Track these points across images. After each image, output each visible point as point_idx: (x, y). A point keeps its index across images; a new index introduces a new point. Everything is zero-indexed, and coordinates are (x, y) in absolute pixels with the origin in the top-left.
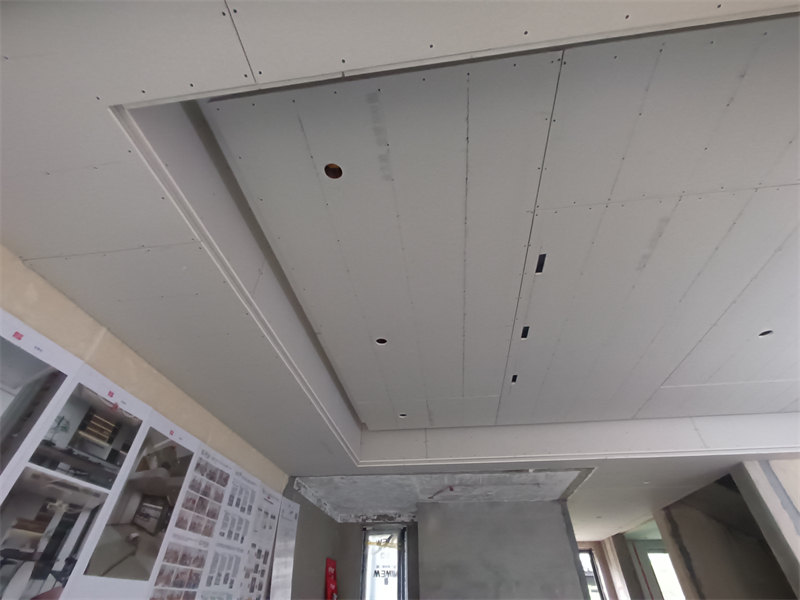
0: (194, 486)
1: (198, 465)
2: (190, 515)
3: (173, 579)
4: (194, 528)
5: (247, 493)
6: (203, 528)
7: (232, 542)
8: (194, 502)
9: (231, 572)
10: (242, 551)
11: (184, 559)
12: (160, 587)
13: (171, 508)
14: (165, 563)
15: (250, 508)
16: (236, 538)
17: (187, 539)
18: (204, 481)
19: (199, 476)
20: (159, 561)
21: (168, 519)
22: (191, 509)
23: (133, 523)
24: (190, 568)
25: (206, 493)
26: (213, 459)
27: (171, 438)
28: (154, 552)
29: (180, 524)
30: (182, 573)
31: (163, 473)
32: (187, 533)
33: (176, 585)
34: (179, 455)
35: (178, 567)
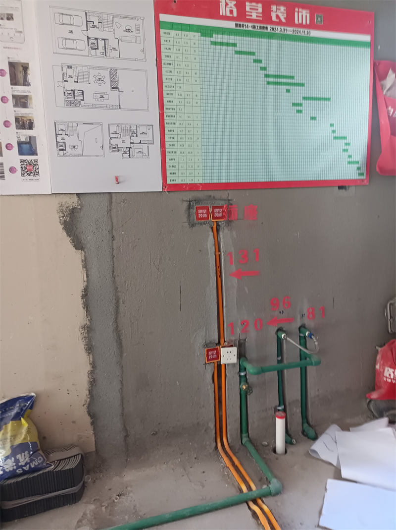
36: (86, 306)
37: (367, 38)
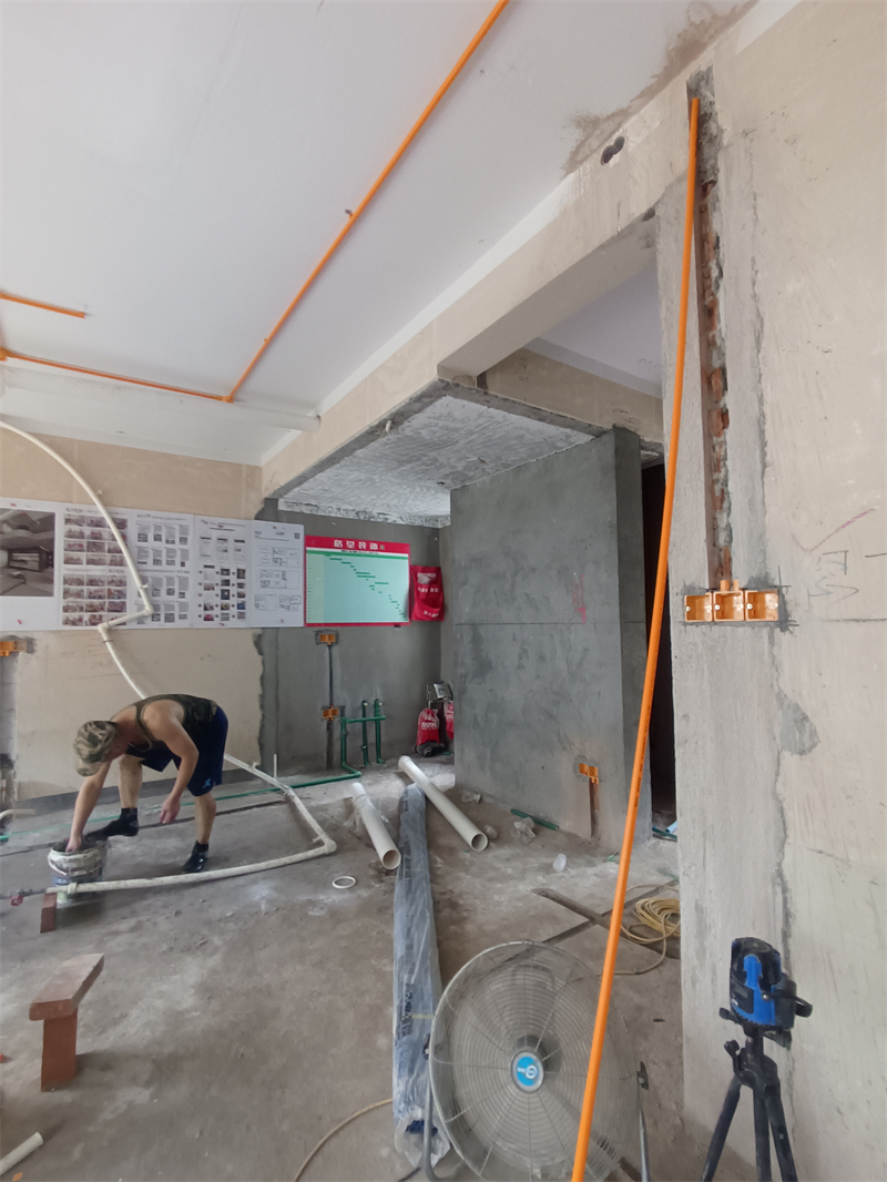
0: (70, 535)
1: (68, 521)
2: (84, 556)
3: (85, 594)
4: (90, 562)
5: (170, 528)
6: (108, 561)
7: (164, 566)
8: (81, 546)
9: (176, 587)
10: (188, 572)
11: (92, 582)
12: (71, 599)
13: (51, 553)
14: (67, 586)
15: (183, 540)
16: (171, 563)
17: (87, 570)
18: (87, 530)
19: (75, 528)
20: (58, 586)
21: (52, 560)
22: (83, 551)
23: (8, 566)
24: (106, 587)
25: (96, 536)
26: (89, 511)
27: (14, 508)
28: (50, 581)
29: (68, 561)
30: (95, 591)
31: (22, 533)
32: (85, 566)
33: (90, 598)
34: (34, 518)
35: (85, 588)
36: (262, 684)
37: (406, 555)
